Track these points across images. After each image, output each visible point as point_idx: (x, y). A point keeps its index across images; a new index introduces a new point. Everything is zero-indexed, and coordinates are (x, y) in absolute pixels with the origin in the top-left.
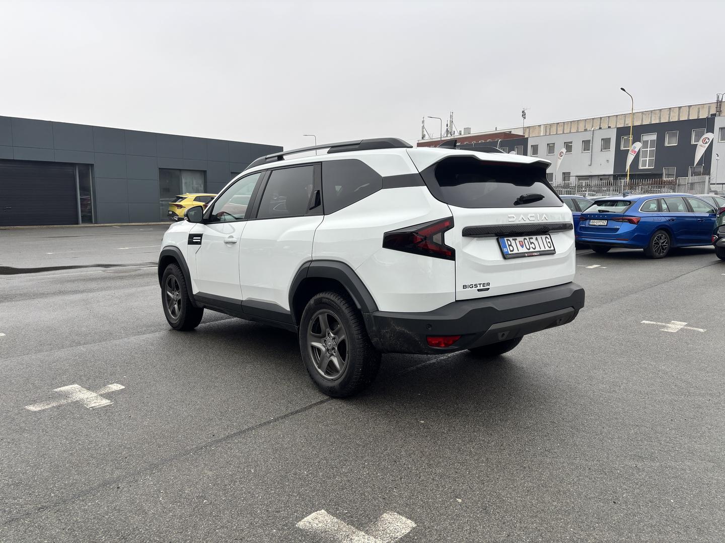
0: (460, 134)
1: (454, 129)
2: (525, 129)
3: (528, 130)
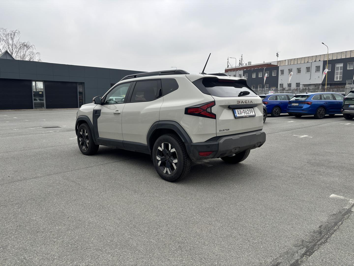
0: (246, 65)
1: (243, 62)
3: (279, 62)
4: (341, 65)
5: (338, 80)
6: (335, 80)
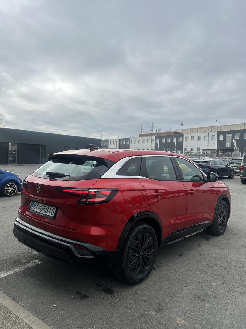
0: (156, 131)
1: (154, 129)
2: (182, 130)
3: (183, 130)
4: (231, 135)
5: (229, 147)
6: (226, 147)
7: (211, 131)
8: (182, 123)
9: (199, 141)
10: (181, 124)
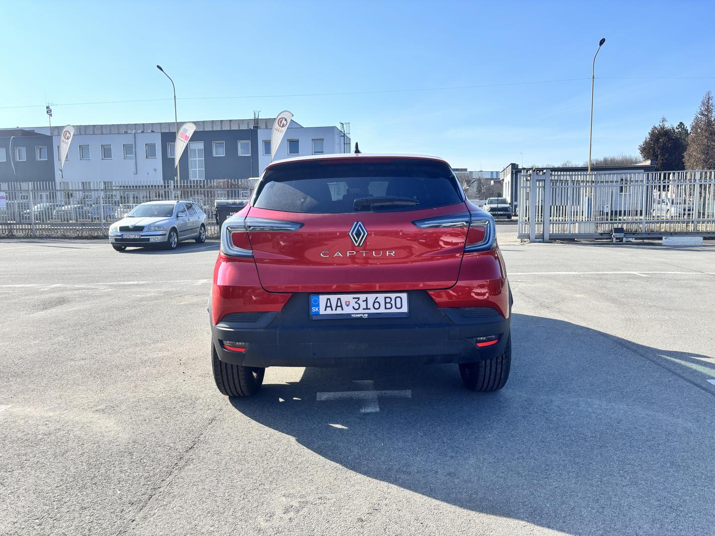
2: (52, 128)
3: (56, 130)
4: (201, 145)
5: (198, 179)
6: (191, 178)
7: (143, 132)
8: (48, 108)
9: (107, 161)
10: (46, 110)
